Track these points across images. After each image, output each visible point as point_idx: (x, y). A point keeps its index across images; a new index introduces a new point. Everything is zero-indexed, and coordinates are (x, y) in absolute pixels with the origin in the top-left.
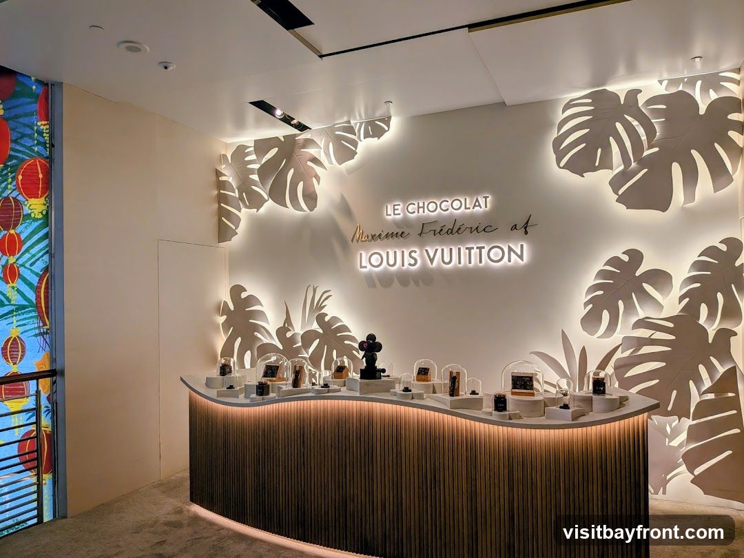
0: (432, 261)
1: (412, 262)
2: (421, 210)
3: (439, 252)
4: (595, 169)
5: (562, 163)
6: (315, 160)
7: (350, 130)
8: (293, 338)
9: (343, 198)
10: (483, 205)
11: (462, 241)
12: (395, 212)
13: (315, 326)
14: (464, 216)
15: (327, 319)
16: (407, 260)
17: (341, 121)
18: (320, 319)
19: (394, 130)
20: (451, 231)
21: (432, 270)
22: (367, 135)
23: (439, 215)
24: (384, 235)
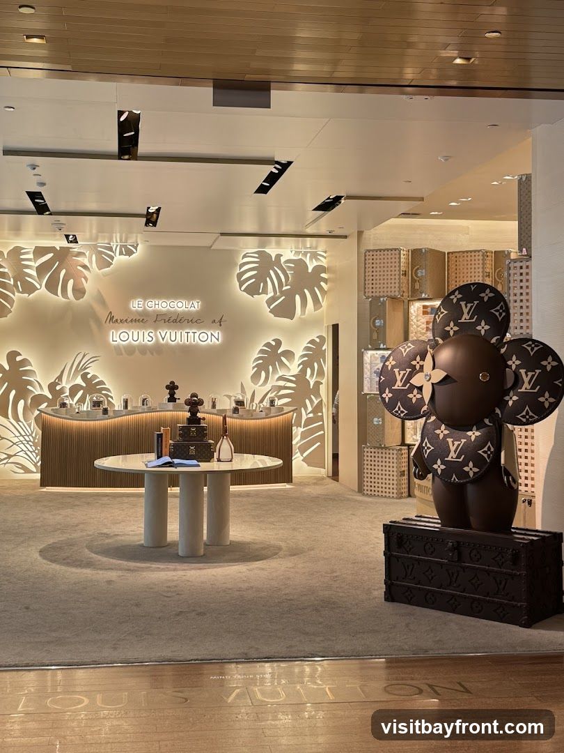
0: (163, 339)
1: (150, 339)
2: (157, 306)
3: (168, 333)
4: (259, 294)
5: (243, 288)
6: (85, 267)
7: (110, 249)
8: (62, 391)
9: (99, 292)
10: (196, 307)
11: (182, 328)
12: (137, 305)
13: (79, 381)
14: (184, 313)
15: (89, 376)
16: (147, 338)
17: (102, 242)
18: (84, 377)
19: (138, 254)
20: (176, 321)
21: (162, 345)
22: (121, 253)
23: (168, 311)
24: (129, 320)
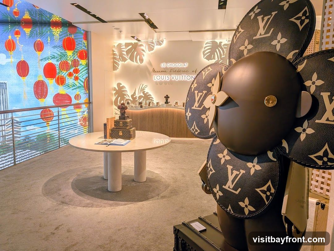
0: (173, 79)
1: (168, 79)
2: (171, 66)
3: (175, 76)
4: (212, 59)
5: (205, 57)
6: (143, 50)
7: (153, 43)
8: (136, 98)
9: (149, 60)
10: (186, 65)
11: (181, 74)
12: (163, 65)
13: (142, 94)
14: (181, 68)
15: (145, 93)
16: (167, 78)
17: (150, 40)
18: (143, 93)
19: (164, 44)
20: (178, 71)
21: (173, 81)
22: (157, 45)
23: (175, 67)
24: (161, 71)
